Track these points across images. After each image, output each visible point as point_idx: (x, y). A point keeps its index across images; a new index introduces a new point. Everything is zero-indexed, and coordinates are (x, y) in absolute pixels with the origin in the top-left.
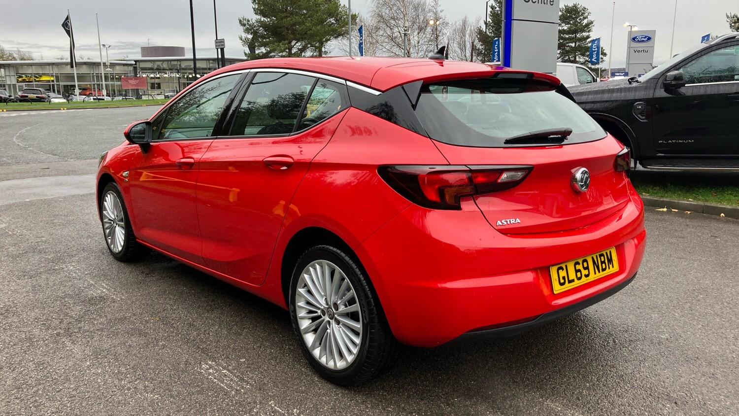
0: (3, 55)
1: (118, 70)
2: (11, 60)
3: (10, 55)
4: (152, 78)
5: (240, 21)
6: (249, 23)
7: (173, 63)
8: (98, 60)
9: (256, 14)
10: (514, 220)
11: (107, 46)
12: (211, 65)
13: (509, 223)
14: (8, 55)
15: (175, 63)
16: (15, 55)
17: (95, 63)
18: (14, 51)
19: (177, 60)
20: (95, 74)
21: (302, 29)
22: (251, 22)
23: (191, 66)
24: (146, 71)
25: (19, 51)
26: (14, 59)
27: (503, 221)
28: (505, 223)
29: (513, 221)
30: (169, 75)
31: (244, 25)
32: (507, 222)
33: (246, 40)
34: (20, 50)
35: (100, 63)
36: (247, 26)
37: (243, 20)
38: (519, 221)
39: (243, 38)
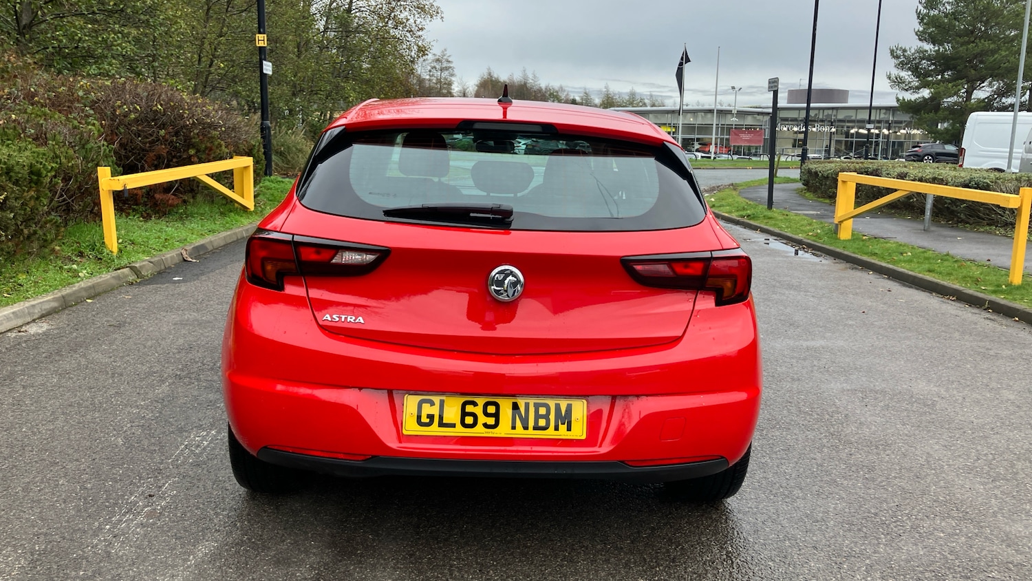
0: (633, 101)
1: (749, 121)
2: (641, 106)
3: (642, 100)
4: (796, 133)
5: (892, 52)
6: (906, 54)
7: (826, 112)
8: (712, 107)
9: (920, 40)
10: (354, 318)
11: (737, 89)
12: (882, 116)
13: (343, 320)
14: (639, 101)
15: (830, 112)
16: (646, 101)
17: (722, 111)
18: (646, 95)
19: (833, 108)
20: (720, 126)
21: (995, 60)
22: (909, 52)
23: (852, 116)
24: (787, 123)
25: (651, 96)
26: (645, 105)
27: (334, 316)
28: (337, 319)
29: (351, 319)
30: (817, 129)
31: (897, 57)
32: (340, 318)
33: (896, 79)
34: (653, 93)
35: (714, 110)
36: (902, 59)
37: (897, 49)
38: (362, 321)
39: (893, 77)
